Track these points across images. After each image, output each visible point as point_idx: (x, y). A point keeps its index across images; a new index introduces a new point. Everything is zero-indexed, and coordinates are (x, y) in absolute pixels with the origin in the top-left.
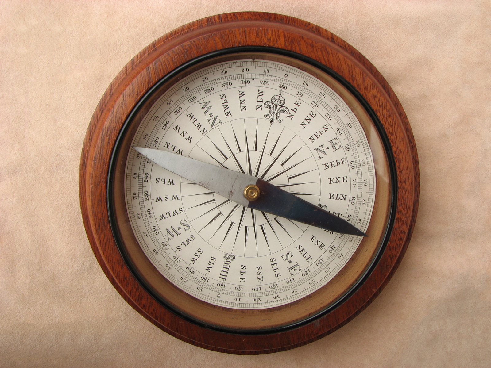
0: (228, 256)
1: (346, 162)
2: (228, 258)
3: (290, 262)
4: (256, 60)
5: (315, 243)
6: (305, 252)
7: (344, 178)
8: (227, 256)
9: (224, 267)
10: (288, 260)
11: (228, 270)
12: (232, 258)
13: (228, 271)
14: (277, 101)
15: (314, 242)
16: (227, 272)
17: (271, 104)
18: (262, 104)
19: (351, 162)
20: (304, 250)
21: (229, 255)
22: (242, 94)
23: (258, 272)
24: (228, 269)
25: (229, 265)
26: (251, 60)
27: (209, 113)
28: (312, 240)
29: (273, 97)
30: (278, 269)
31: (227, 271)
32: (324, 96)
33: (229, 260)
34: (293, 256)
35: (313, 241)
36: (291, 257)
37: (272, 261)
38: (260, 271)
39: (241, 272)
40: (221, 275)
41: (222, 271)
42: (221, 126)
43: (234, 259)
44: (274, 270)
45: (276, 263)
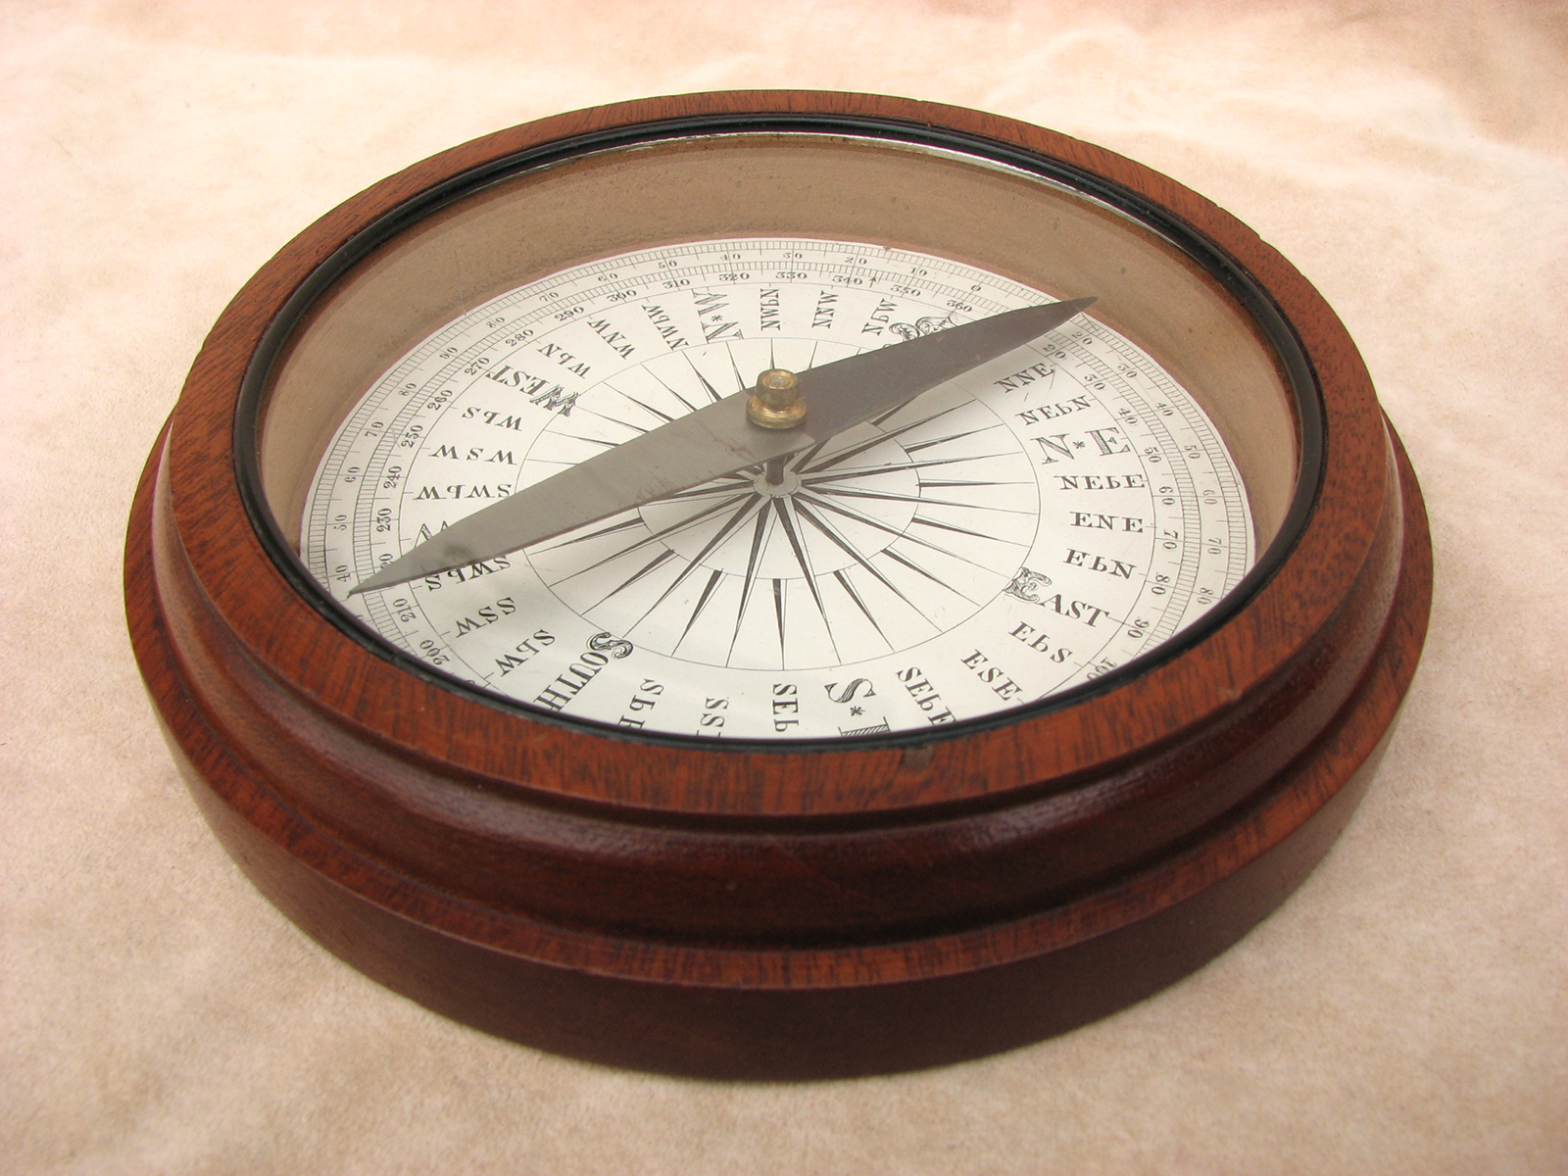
0: (608, 640)
1: (1143, 486)
2: (604, 647)
3: (856, 711)
4: (894, 249)
5: (979, 674)
6: (932, 694)
7: (1132, 522)
8: (601, 641)
9: (572, 670)
10: (852, 703)
11: (584, 680)
12: (621, 649)
13: (584, 685)
14: (933, 329)
15: (976, 670)
16: (579, 688)
17: (912, 330)
18: (886, 326)
19: (1164, 489)
20: (927, 687)
21: (611, 638)
22: (829, 299)
23: (706, 715)
24: (588, 678)
25: (597, 668)
26: (882, 247)
27: (715, 313)
28: (971, 663)
29: (925, 322)
30: (796, 722)
31: (581, 686)
32: (1090, 343)
33: (607, 653)
34: (873, 694)
35: (972, 668)
36: (867, 695)
37: (780, 693)
38: (715, 712)
39: (635, 700)
40: (547, 690)
41: (559, 679)
42: (735, 343)
43: (627, 653)
44: (777, 723)
45: (796, 703)
